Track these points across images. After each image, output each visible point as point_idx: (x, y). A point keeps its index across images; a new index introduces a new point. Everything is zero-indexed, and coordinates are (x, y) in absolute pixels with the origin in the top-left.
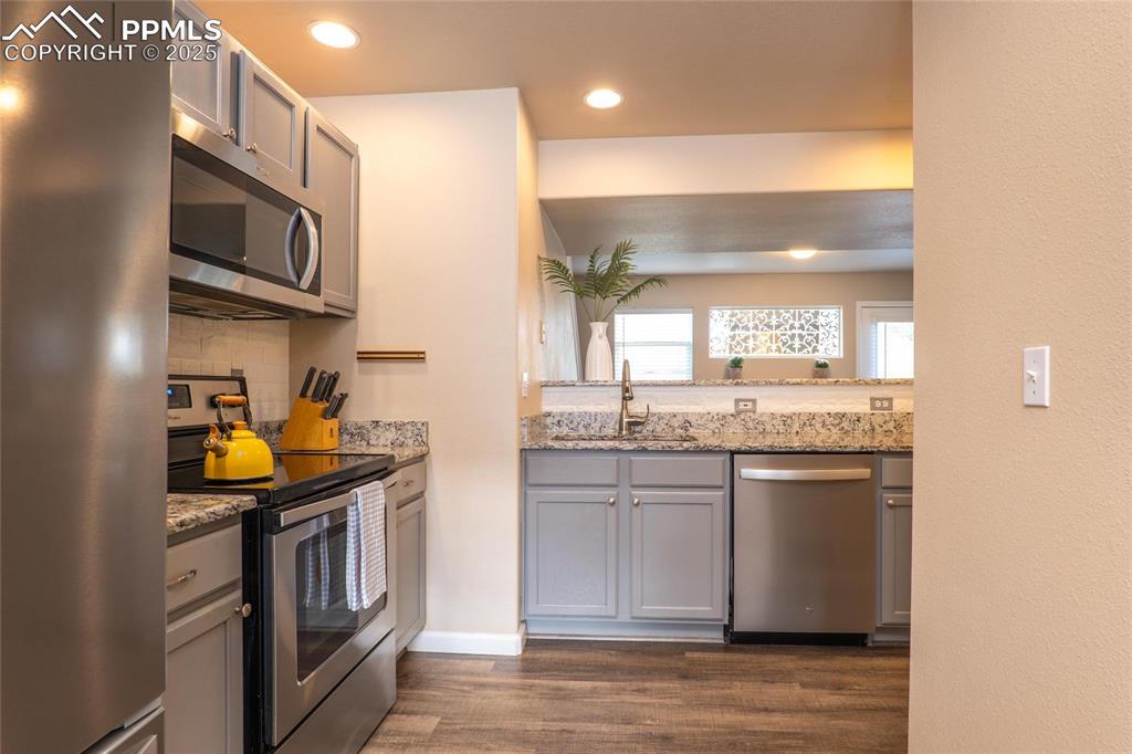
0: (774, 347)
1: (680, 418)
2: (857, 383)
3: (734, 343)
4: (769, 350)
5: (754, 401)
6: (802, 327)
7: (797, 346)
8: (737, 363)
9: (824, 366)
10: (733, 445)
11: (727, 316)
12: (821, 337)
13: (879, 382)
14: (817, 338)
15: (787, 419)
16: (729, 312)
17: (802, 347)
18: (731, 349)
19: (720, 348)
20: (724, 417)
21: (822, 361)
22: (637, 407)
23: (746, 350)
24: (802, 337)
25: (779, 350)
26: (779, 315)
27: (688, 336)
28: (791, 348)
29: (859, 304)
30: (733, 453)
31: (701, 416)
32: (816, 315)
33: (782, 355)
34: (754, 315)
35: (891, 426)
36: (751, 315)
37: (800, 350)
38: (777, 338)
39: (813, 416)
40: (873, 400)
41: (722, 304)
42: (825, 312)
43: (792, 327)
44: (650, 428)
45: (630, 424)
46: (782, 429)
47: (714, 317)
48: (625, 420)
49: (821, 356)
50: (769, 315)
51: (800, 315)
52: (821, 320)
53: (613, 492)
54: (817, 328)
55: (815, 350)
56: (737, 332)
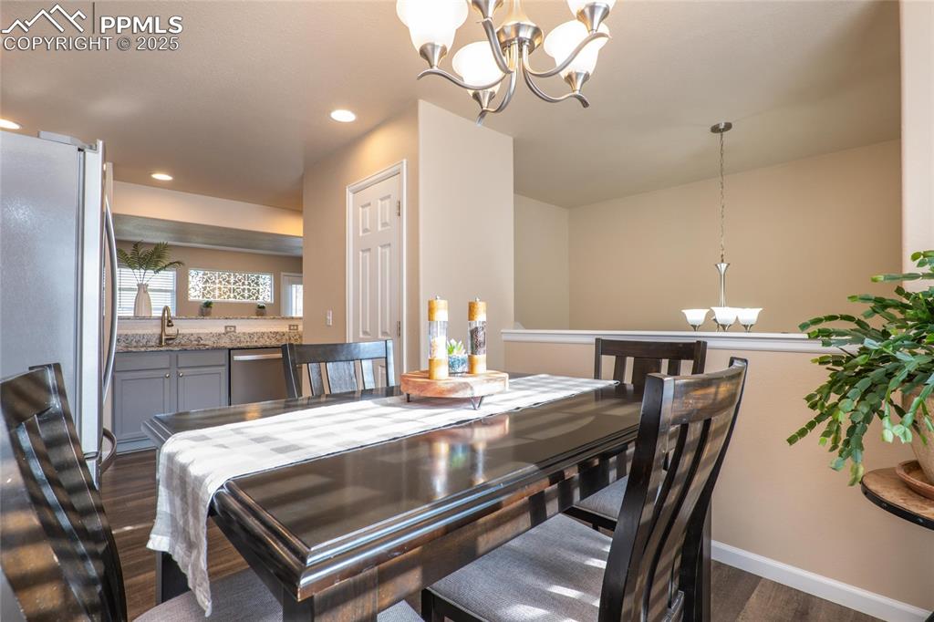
0: (232, 295)
1: (195, 336)
2: (283, 318)
3: (206, 292)
4: (229, 297)
5: (235, 327)
6: (249, 284)
7: (246, 295)
8: (208, 305)
9: (263, 307)
10: (230, 346)
11: (200, 275)
12: (261, 290)
13: (292, 318)
14: (258, 291)
15: (251, 335)
16: (202, 272)
17: (250, 296)
18: (203, 296)
19: (195, 294)
20: (220, 335)
21: (261, 305)
22: (169, 331)
23: (214, 296)
24: (249, 290)
25: (235, 297)
26: (235, 277)
27: (171, 285)
28: (243, 296)
29: (282, 274)
30: (230, 350)
31: (207, 334)
32: (258, 278)
33: (238, 300)
34: (219, 276)
35: (297, 337)
36: (217, 275)
37: (248, 298)
38: (234, 290)
39: (263, 333)
40: (290, 326)
41: (197, 267)
42: (263, 277)
43: (243, 284)
44: (178, 341)
45: (167, 339)
46: (249, 340)
47: (192, 274)
48: (164, 337)
49: (261, 301)
50: (229, 276)
51: (248, 278)
52: (261, 281)
53: (168, 371)
54: (258, 285)
55: (257, 298)
56: (208, 285)
